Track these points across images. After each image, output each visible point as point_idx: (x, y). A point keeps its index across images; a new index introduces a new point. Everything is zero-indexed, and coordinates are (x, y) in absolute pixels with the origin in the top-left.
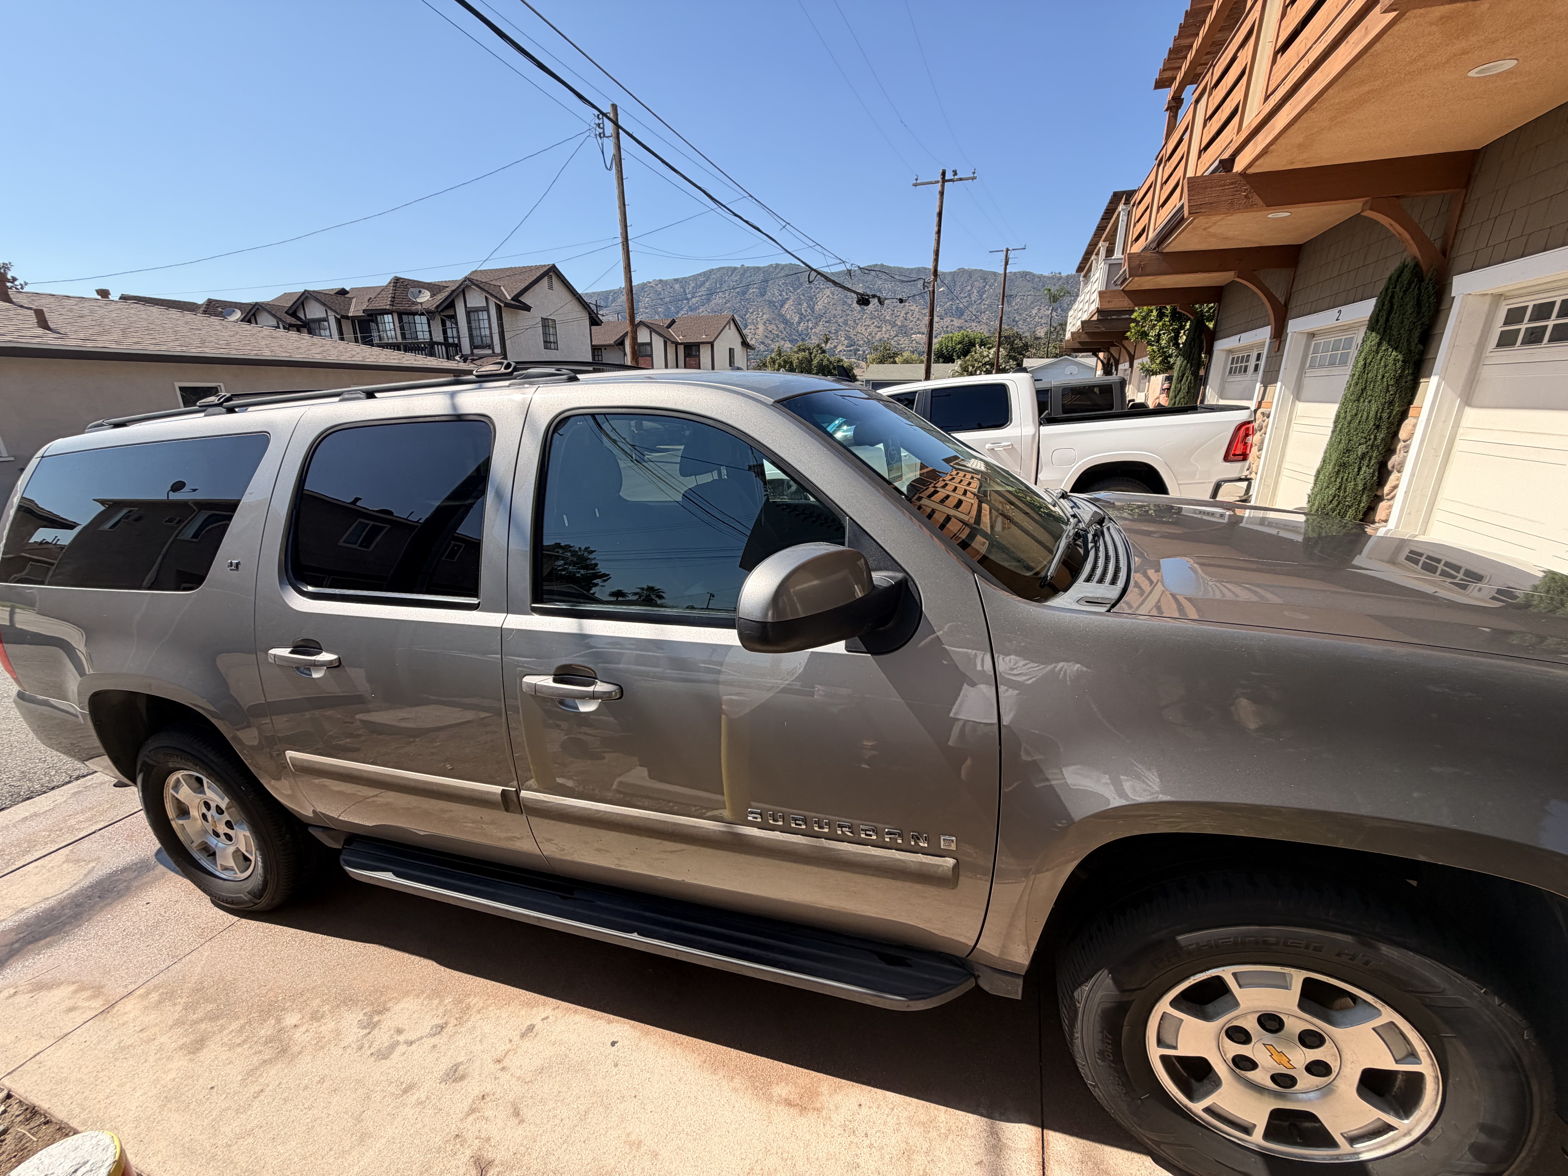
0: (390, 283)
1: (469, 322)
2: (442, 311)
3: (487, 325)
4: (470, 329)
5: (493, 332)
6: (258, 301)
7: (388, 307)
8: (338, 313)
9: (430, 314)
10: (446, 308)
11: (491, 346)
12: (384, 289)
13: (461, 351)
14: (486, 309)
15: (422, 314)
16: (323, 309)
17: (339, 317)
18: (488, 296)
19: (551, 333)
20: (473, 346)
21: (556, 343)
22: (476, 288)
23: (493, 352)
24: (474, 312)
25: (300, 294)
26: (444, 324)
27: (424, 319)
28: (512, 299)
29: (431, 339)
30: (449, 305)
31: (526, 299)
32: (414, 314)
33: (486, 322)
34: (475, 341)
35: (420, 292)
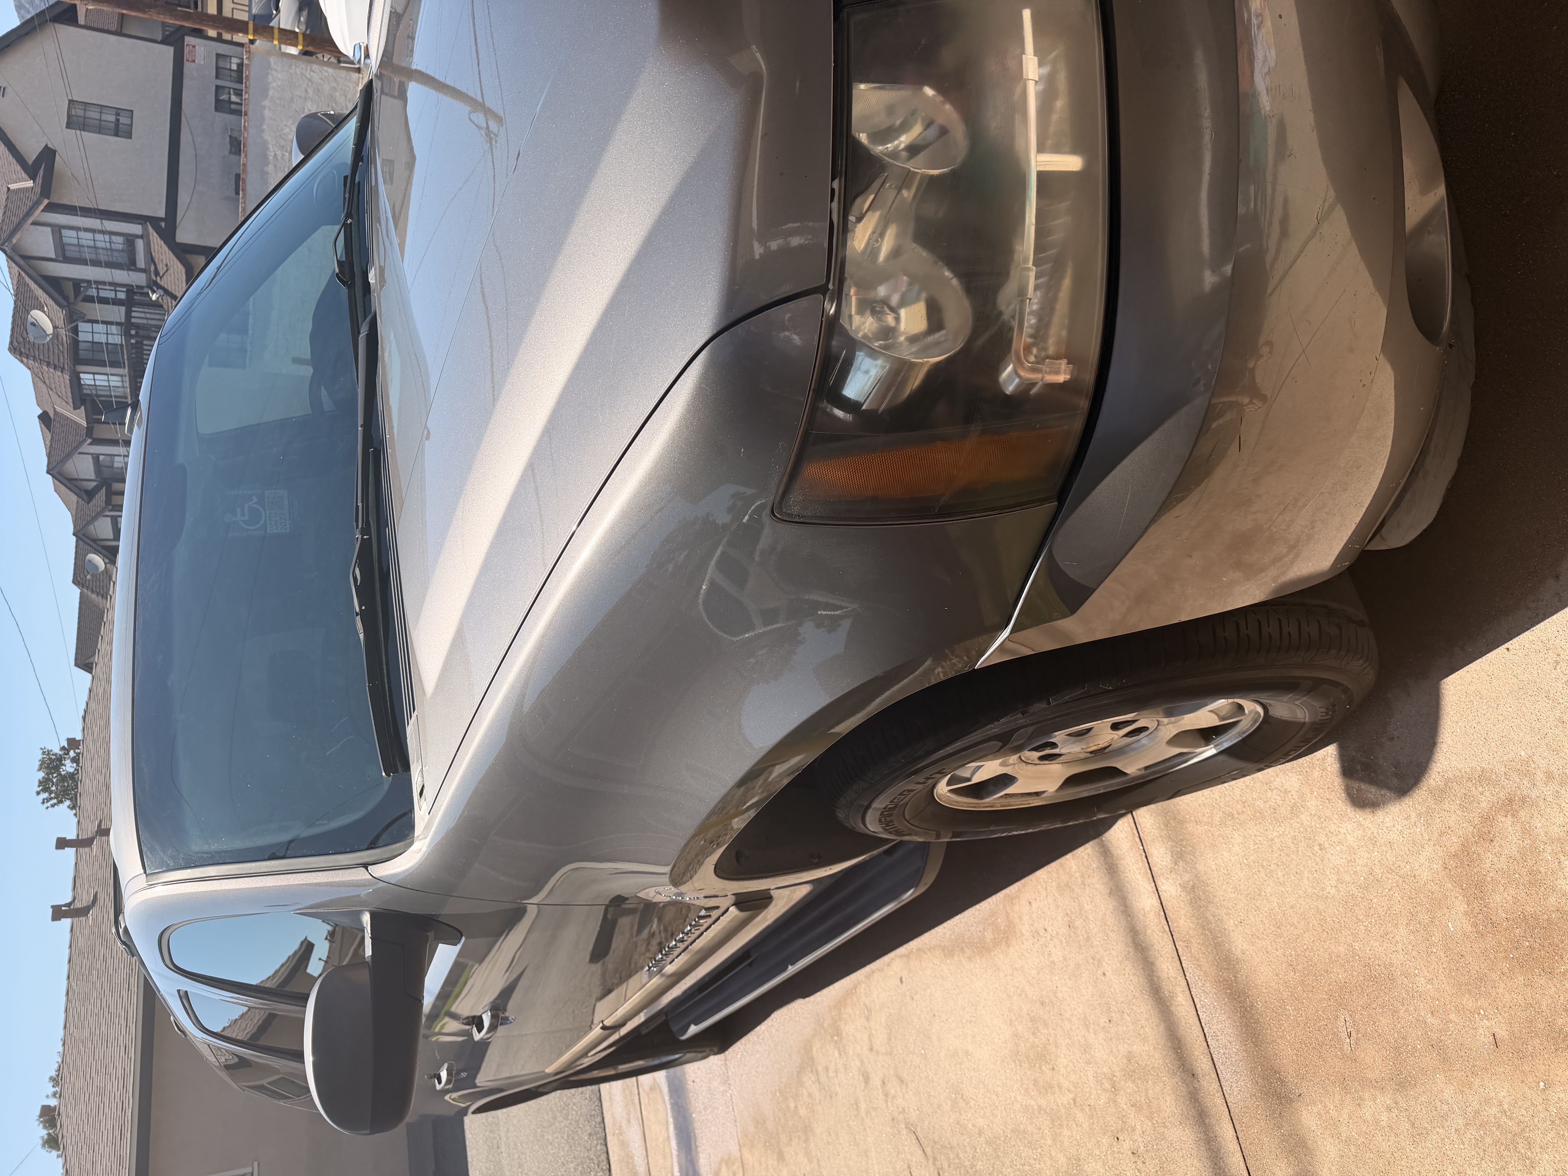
0: (22, 362)
1: (82, 262)
2: (66, 298)
3: (90, 235)
4: (96, 263)
5: (100, 228)
6: (71, 528)
7: (67, 377)
8: (85, 441)
9: (73, 318)
10: (61, 292)
11: (130, 240)
12: (34, 374)
13: (142, 287)
14: (57, 230)
15: (75, 330)
16: (77, 458)
17: (89, 441)
18: (30, 221)
19: (97, 116)
20: (131, 265)
21: (118, 111)
22: (18, 236)
23: (141, 237)
24: (64, 251)
25: (55, 480)
26: (90, 299)
27: (83, 327)
28: (33, 177)
29: (118, 324)
30: (53, 285)
31: (31, 154)
32: (75, 343)
33: (82, 234)
34: (120, 260)
35: (33, 324)
